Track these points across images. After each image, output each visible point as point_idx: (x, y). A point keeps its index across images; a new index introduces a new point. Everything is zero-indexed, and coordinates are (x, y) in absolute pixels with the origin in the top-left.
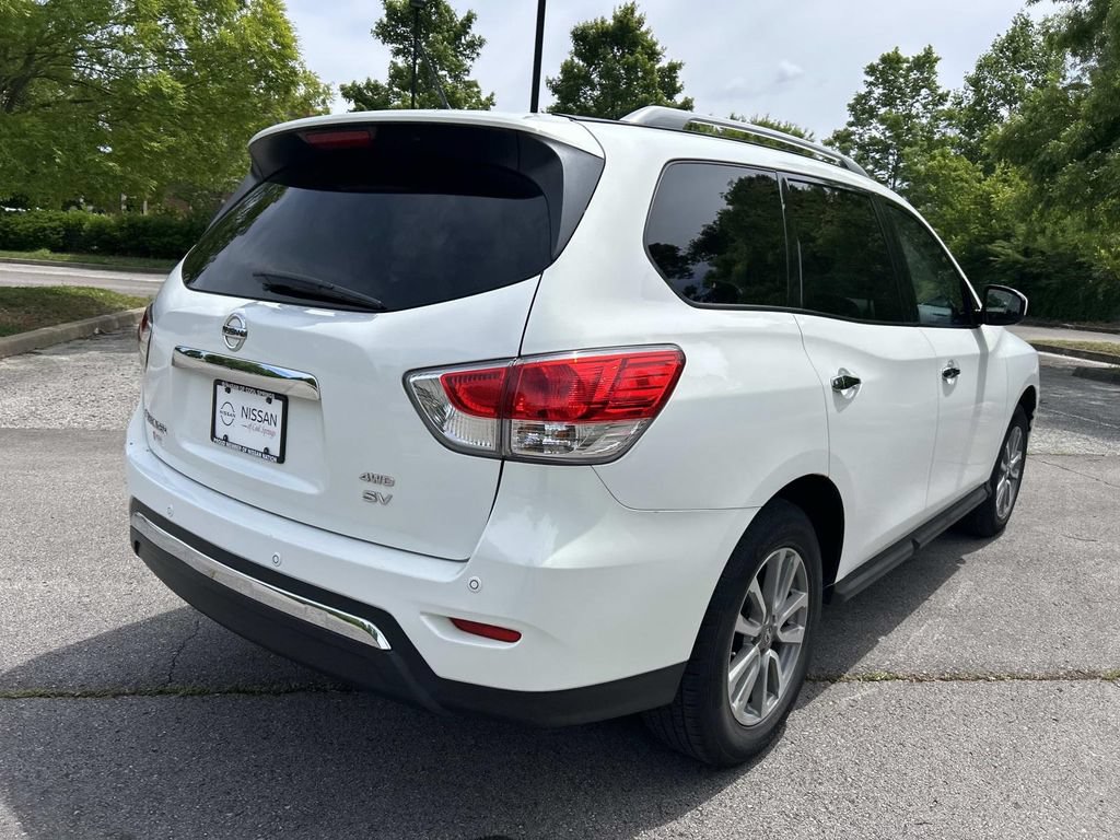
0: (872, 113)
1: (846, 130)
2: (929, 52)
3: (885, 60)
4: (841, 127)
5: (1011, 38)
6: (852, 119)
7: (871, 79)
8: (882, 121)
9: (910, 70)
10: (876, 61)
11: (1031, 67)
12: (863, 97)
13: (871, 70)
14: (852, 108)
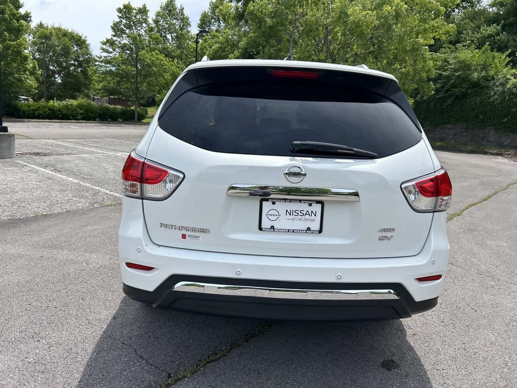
0: (123, 32)
1: (112, 38)
2: (145, 7)
3: (125, 7)
4: (109, 37)
5: (167, 6)
6: (114, 34)
7: (120, 15)
8: (128, 37)
9: (137, 14)
10: (122, 7)
11: (177, 19)
12: (118, 23)
13: (120, 10)
14: (113, 28)
